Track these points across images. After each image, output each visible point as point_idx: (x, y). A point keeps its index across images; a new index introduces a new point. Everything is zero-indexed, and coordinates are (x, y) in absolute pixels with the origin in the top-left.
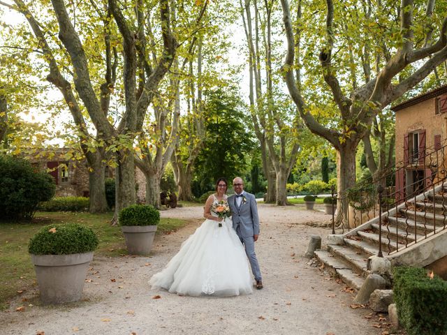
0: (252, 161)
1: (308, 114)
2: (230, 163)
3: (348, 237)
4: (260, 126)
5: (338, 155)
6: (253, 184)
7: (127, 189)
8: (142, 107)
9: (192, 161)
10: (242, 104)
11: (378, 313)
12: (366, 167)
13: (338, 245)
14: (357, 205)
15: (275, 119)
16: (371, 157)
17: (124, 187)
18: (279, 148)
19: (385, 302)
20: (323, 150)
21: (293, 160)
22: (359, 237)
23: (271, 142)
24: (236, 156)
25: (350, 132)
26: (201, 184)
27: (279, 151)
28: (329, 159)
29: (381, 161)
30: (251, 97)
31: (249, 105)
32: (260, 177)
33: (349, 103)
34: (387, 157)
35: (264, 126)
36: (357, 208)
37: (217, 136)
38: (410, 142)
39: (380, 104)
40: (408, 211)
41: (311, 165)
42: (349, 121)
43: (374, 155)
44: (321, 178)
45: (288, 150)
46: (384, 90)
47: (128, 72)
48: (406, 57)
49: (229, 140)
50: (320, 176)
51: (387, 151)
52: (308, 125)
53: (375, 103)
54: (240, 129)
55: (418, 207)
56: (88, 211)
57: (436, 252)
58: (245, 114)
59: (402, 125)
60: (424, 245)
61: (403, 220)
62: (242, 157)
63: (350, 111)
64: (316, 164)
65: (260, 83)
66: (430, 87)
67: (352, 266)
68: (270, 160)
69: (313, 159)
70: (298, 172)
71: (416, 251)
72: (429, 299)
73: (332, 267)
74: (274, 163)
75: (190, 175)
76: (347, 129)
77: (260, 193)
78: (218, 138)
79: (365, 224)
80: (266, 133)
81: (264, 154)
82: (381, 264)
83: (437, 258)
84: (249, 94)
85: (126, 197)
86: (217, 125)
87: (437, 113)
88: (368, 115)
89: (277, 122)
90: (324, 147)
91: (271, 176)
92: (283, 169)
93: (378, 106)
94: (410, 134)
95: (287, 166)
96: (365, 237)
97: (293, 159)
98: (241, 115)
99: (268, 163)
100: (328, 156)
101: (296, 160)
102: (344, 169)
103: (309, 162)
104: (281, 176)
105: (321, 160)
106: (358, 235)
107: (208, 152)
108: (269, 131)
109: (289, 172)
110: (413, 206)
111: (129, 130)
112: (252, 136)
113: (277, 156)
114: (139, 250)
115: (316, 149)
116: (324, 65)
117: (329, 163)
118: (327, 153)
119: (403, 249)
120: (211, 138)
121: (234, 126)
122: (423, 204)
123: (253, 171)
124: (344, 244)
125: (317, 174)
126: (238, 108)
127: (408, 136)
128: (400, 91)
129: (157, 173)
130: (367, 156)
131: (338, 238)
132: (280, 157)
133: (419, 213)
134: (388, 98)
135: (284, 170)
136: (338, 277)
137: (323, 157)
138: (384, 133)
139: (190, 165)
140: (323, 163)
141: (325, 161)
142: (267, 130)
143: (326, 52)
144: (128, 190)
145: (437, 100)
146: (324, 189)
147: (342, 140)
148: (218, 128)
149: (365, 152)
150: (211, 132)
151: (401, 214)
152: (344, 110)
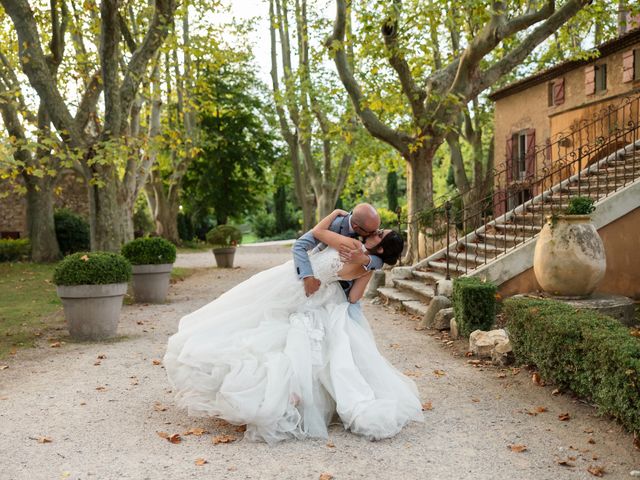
0: (276, 179)
1: (367, 109)
2: (240, 183)
3: (417, 270)
4: (290, 122)
5: (409, 168)
6: (277, 217)
7: (108, 221)
8: (125, 99)
9: (178, 179)
10: (258, 85)
11: (441, 331)
12: (455, 186)
13: (406, 279)
14: (429, 231)
15: (314, 111)
16: (462, 171)
17: (103, 218)
18: (321, 157)
19: (447, 318)
20: (389, 160)
21: (343, 177)
22: (430, 268)
23: (306, 147)
24: (251, 173)
25: (423, 138)
26: (193, 219)
27: (320, 164)
28: (398, 174)
29: (476, 176)
30: (274, 73)
31: (271, 87)
32: (289, 205)
33: (423, 95)
34: (485, 169)
35: (296, 123)
36: (430, 236)
37: (220, 138)
38: (515, 147)
39: (464, 97)
40: (488, 236)
41: (370, 184)
42: (423, 120)
43: (466, 167)
44: (386, 205)
45: (335, 161)
46: (470, 76)
47: (108, 48)
48: (496, 34)
49: (237, 144)
50: (385, 202)
51: (484, 161)
52: (366, 125)
53: (456, 95)
54: (256, 126)
55: (498, 230)
56: (29, 259)
57: (506, 272)
58: (265, 101)
59: (504, 122)
60: (493, 266)
61: (482, 246)
62: (259, 173)
63: (425, 106)
64: (379, 183)
65: (289, 52)
66: (548, 61)
67: (420, 297)
68: (307, 177)
69: (374, 175)
70: (349, 197)
71: (486, 272)
72: (478, 297)
73: (397, 300)
74: (313, 182)
75: (174, 204)
76: (420, 132)
77: (289, 231)
78: (220, 142)
79: (438, 253)
80: (299, 135)
81: (296, 167)
82: (448, 287)
83: (506, 278)
84: (270, 68)
85: (107, 232)
86: (218, 121)
87: (550, 104)
88: (448, 111)
89: (318, 116)
90: (390, 155)
91: (308, 203)
92: (328, 191)
93: (461, 99)
94: (515, 136)
95: (334, 186)
96: (436, 268)
97: (344, 175)
98: (257, 104)
99: (302, 182)
100: (396, 169)
101: (347, 175)
102: (417, 189)
103: (367, 180)
104: (324, 202)
105: (386, 176)
106: (430, 266)
107: (202, 165)
108: (305, 131)
109: (337, 195)
110: (493, 229)
111: (112, 134)
112: (274, 138)
113: (318, 171)
114: (152, 296)
115: (377, 160)
116: (388, 41)
117: (399, 182)
118: (395, 165)
119: (471, 273)
120: (209, 142)
121: (246, 120)
122: (503, 226)
123: (276, 196)
124: (414, 277)
125: (380, 199)
126: (253, 92)
127: (512, 139)
128: (490, 78)
129: (129, 200)
130: (456, 169)
131: (406, 271)
132: (322, 172)
133: (499, 236)
134: (474, 88)
135: (330, 193)
136: (404, 309)
137: (389, 170)
138: (480, 133)
139: (174, 187)
140: (389, 182)
141: (392, 178)
142: (301, 130)
143: (391, 24)
144: (110, 222)
145: (551, 85)
146: (390, 223)
147: (412, 148)
148: (220, 125)
149: (452, 163)
150: (208, 132)
151: (480, 239)
152: (417, 105)
